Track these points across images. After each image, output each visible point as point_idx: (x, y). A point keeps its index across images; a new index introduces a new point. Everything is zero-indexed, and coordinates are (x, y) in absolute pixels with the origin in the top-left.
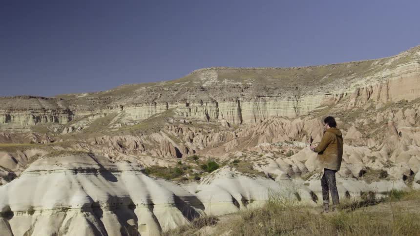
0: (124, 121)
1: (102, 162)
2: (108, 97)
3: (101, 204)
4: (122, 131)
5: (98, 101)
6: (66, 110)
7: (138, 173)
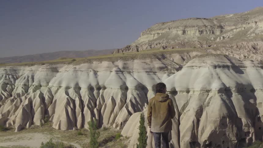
0: (257, 32)
1: (234, 61)
2: (246, 16)
3: (231, 89)
4: (255, 39)
5: (240, 19)
6: (219, 26)
7: (258, 68)
